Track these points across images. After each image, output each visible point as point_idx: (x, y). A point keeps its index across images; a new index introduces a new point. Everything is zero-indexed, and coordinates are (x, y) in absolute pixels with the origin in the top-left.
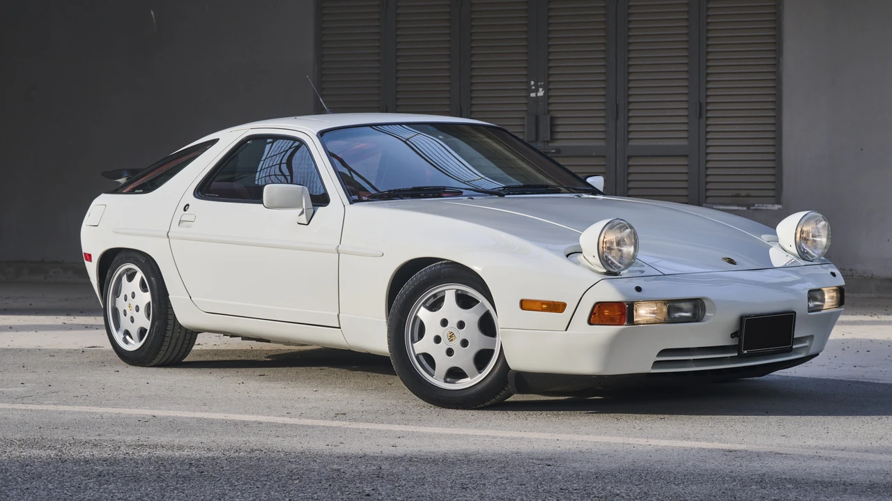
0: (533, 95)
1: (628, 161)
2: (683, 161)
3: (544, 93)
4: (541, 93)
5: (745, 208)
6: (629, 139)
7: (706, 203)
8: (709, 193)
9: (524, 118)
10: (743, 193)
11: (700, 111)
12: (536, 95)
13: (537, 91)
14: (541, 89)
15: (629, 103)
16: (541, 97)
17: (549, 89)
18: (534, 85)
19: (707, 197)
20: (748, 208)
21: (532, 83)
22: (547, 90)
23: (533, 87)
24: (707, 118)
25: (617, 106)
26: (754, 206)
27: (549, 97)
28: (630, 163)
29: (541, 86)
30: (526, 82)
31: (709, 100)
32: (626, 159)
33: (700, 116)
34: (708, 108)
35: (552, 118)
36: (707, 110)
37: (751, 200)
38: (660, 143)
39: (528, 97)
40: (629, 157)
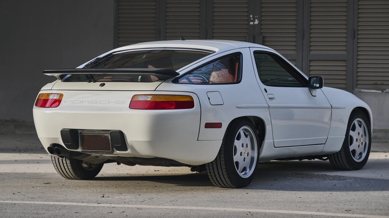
0: (252, 23)
1: (310, 63)
2: (343, 64)
3: (259, 23)
4: (257, 22)
5: (380, 91)
6: (310, 50)
7: (357, 88)
8: (359, 82)
9: (246, 37)
10: (379, 83)
11: (354, 34)
12: (254, 23)
13: (254, 21)
14: (256, 20)
15: (311, 29)
16: (256, 24)
17: (262, 20)
18: (252, 18)
19: (357, 84)
20: (382, 91)
21: (251, 16)
22: (260, 21)
23: (252, 19)
24: (358, 38)
25: (304, 31)
26: (386, 90)
27: (261, 24)
28: (311, 64)
29: (257, 18)
30: (247, 16)
31: (359, 28)
32: (309, 62)
33: (354, 38)
34: (359, 33)
35: (264, 37)
36: (358, 34)
37: (384, 87)
38: (330, 53)
39: (248, 24)
40: (310, 61)
